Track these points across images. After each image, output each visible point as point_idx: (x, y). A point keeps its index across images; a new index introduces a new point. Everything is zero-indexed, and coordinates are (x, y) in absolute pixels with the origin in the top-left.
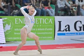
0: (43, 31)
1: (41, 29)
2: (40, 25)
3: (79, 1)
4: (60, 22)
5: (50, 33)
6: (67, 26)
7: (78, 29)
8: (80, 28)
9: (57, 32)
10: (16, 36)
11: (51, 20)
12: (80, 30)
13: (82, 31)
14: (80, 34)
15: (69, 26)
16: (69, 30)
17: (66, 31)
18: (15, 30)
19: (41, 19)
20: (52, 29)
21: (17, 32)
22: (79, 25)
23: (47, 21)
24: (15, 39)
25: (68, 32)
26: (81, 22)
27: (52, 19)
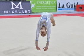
0: (51, 8)
1: (50, 7)
2: (49, 5)
4: (59, 3)
5: (54, 9)
6: (63, 5)
7: (68, 7)
8: (70, 6)
10: (37, 10)
11: (55, 2)
12: (70, 7)
13: (70, 8)
14: (69, 9)
15: (64, 5)
16: (64, 7)
17: (62, 7)
18: (37, 7)
19: (50, 1)
20: (55, 7)
21: (37, 8)
22: (69, 5)
23: (53, 3)
24: (37, 11)
25: (63, 8)
26: (70, 3)
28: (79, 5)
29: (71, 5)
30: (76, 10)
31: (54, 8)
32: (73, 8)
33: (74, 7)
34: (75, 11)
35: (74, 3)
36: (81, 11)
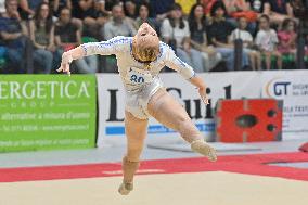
2: (52, 104)
3: (173, 26)
4: (113, 93)
9: (104, 124)
19: (53, 83)
20: (89, 115)
23: (72, 90)
26: (179, 91)
27: (89, 83)
28: (240, 102)
29: (188, 103)
30: (218, 135)
31: (82, 122)
32: (202, 121)
33: (209, 115)
34: (212, 140)
35: (208, 91)
36: (250, 140)
